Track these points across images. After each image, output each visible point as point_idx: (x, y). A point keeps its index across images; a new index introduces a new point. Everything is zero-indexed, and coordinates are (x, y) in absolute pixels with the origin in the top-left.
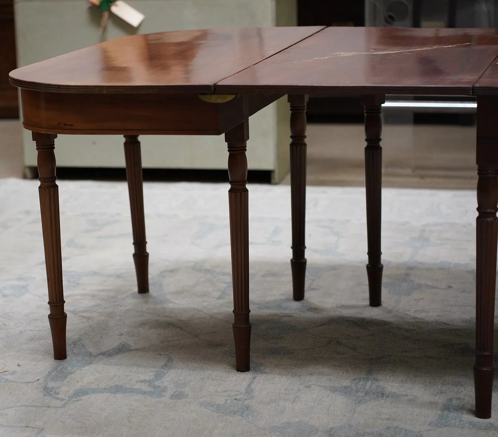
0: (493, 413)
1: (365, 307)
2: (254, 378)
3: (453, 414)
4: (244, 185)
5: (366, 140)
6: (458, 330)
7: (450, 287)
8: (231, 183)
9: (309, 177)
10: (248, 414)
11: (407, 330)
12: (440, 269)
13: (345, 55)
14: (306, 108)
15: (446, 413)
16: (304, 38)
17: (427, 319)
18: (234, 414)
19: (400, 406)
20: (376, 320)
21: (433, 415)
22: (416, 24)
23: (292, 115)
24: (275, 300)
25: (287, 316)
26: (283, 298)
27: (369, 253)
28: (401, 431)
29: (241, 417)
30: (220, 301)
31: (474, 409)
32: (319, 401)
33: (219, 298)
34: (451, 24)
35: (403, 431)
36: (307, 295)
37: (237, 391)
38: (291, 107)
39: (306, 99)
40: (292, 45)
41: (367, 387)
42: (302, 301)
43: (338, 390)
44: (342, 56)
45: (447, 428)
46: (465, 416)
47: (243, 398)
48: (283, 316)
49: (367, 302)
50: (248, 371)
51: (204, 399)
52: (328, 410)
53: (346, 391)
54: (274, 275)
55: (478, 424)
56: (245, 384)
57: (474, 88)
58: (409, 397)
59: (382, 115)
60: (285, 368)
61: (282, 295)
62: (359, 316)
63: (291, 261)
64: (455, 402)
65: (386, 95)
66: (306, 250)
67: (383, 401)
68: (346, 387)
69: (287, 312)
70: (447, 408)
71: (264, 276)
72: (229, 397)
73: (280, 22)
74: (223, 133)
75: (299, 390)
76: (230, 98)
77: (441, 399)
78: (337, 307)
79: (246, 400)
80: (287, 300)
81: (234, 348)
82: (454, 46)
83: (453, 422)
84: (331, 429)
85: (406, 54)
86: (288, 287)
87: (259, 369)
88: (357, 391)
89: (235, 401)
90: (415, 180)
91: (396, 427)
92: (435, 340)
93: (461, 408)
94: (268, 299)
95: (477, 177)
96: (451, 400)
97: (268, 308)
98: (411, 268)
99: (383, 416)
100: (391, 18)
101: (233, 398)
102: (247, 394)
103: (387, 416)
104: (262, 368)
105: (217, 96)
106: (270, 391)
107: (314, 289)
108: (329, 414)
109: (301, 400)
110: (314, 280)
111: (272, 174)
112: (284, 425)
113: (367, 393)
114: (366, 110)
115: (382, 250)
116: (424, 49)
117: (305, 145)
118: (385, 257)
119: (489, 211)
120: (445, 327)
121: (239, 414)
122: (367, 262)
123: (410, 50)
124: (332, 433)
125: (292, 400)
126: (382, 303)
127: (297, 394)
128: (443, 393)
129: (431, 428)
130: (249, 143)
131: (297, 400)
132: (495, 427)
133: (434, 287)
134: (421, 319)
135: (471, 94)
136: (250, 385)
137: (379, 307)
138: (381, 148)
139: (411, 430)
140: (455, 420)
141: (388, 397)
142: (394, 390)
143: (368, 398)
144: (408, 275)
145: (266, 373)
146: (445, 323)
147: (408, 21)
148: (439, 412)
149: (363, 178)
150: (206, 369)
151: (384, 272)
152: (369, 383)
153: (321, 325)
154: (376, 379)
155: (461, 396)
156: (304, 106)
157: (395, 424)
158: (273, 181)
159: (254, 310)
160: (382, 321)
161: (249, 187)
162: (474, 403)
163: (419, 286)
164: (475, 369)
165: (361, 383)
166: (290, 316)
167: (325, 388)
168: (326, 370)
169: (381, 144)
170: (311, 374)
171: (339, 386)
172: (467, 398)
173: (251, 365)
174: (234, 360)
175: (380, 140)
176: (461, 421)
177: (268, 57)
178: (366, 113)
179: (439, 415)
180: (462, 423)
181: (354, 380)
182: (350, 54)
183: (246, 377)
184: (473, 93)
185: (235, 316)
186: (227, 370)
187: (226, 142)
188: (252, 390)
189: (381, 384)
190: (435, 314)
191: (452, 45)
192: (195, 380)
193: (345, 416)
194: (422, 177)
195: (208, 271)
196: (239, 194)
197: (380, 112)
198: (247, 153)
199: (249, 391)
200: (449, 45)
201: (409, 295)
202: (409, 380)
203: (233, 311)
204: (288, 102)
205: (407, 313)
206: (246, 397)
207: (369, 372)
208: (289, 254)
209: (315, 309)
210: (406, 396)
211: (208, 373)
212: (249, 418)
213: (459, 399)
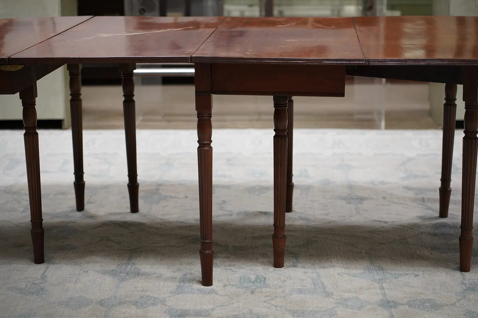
0: (214, 282)
1: (127, 213)
2: (48, 268)
3: (187, 285)
4: (35, 130)
5: (124, 96)
6: (191, 226)
7: (187, 197)
8: (26, 128)
9: (84, 124)
10: (42, 294)
11: (156, 228)
12: (180, 185)
13: (105, 36)
14: (80, 74)
15: (182, 284)
16: (77, 24)
17: (171, 220)
18: (32, 294)
19: (150, 281)
20: (135, 222)
21: (173, 286)
22: (163, 14)
23: (71, 79)
24: (63, 212)
25: (72, 222)
26: (69, 209)
27: (129, 175)
28: (151, 299)
29: (37, 296)
30: (24, 214)
31: (201, 280)
32: (94, 281)
33: (23, 212)
34: (188, 14)
35: (153, 298)
36: (86, 207)
37: (34, 278)
38: (69, 73)
39: (81, 68)
40: (68, 29)
41: (128, 270)
42: (83, 212)
43: (107, 273)
44: (102, 36)
45: (182, 294)
46: (195, 285)
47: (39, 282)
48: (69, 223)
49: (129, 210)
50: (43, 263)
51: (10, 285)
52: (100, 287)
53: (113, 273)
54: (64, 194)
55: (204, 290)
56: (41, 272)
57: (191, 58)
58: (157, 275)
59: (134, 78)
60: (70, 259)
61: (69, 207)
62: (123, 220)
63: (74, 183)
64: (188, 276)
65: (137, 64)
66: (84, 175)
67: (138, 279)
68: (113, 270)
69: (72, 219)
70: (183, 280)
71: (55, 195)
72: (29, 282)
73: (64, 13)
74: (17, 92)
75: (80, 274)
76: (20, 67)
77: (179, 275)
78: (108, 214)
79: (41, 283)
80: (72, 211)
81: (32, 247)
82: (182, 29)
83: (187, 290)
84: (102, 300)
85: (147, 35)
86: (73, 202)
87: (51, 261)
88: (121, 273)
89: (33, 285)
90: (164, 124)
91: (148, 296)
92: (175, 234)
93: (192, 280)
94: (58, 211)
95: (197, 119)
96: (186, 275)
97: (58, 217)
98: (160, 185)
99: (138, 289)
100: (144, 10)
101: (32, 283)
102: (42, 279)
103: (141, 289)
104: (53, 260)
105: (10, 66)
106: (59, 277)
107: (91, 203)
108: (100, 290)
109: (80, 281)
110: (91, 196)
111: (63, 122)
112: (68, 299)
113: (127, 274)
114: (123, 75)
115: (138, 173)
116: (161, 31)
117: (81, 100)
118: (140, 178)
119: (206, 142)
120: (182, 224)
121: (35, 294)
122: (128, 182)
123: (151, 32)
124: (103, 302)
125: (74, 282)
126: (139, 210)
127: (78, 277)
128: (180, 270)
129: (171, 295)
130: (37, 100)
131: (78, 281)
132: (215, 291)
133: (175, 198)
134: (166, 220)
135: (190, 62)
136: (44, 273)
137: (138, 213)
138: (134, 101)
139: (158, 297)
140: (188, 288)
141: (142, 275)
142: (147, 270)
143: (128, 277)
144: (157, 190)
145: (56, 264)
146: (182, 222)
147: (157, 11)
148: (177, 284)
149: (122, 123)
150: (12, 263)
151: (140, 188)
152: (129, 267)
153: (96, 228)
154: (134, 264)
155: (193, 272)
156: (79, 73)
157: (147, 294)
158: (63, 127)
159: (46, 219)
160: (139, 222)
161: (39, 131)
162: (201, 276)
163: (166, 197)
164: (200, 252)
165: (124, 266)
166: (74, 223)
167: (98, 272)
168: (98, 259)
169: (134, 98)
170: (88, 263)
171: (108, 269)
172: (197, 273)
173: (45, 259)
174: (33, 256)
175: (133, 95)
176: (192, 289)
177: (49, 38)
178: (123, 77)
179: (177, 286)
180: (193, 290)
181: (119, 265)
182: (108, 35)
183: (41, 267)
184: (191, 61)
185: (32, 225)
186: (28, 263)
187: (20, 99)
188: (46, 277)
189: (138, 266)
190: (176, 216)
191: (180, 28)
192: (4, 272)
193: (112, 290)
194: (169, 121)
195: (15, 193)
196: (32, 136)
197: (133, 76)
198: (36, 107)
199: (43, 277)
200: (179, 28)
201: (158, 203)
202: (157, 263)
203: (31, 221)
204: (68, 70)
205: (157, 216)
206: (41, 281)
207: (130, 258)
208: (72, 178)
209: (92, 217)
210: (155, 274)
211: (14, 266)
212: (43, 296)
213: (191, 274)
